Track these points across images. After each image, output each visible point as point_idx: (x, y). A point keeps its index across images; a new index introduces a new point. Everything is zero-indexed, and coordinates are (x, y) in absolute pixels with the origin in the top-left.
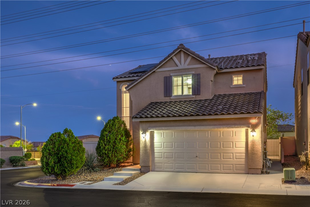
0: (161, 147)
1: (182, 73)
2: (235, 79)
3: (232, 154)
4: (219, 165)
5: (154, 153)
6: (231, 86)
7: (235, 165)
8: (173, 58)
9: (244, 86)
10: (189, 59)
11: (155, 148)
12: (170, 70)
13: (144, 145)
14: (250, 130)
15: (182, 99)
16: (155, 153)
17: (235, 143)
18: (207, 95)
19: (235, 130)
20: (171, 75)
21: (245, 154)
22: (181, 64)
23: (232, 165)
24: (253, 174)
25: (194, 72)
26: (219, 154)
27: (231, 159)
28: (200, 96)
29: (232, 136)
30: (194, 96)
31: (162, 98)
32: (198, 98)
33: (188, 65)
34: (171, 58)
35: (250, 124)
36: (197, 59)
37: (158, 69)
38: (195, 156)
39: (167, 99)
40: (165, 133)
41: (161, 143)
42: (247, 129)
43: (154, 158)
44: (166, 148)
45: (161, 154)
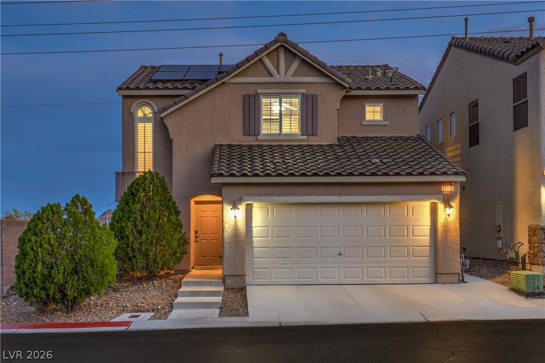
0: (268, 237)
1: (282, 90)
2: (369, 109)
3: (406, 248)
4: (383, 269)
5: (253, 248)
6: (364, 123)
7: (413, 267)
8: (263, 60)
9: (387, 123)
10: (295, 65)
11: (254, 239)
12: (256, 82)
13: (233, 232)
14: (441, 206)
15: (281, 141)
16: (255, 249)
17: (413, 228)
18: (327, 136)
19: (411, 204)
20: (258, 92)
21: (430, 249)
22: (278, 73)
23: (406, 269)
24: (445, 283)
25: (304, 91)
26: (383, 248)
27: (406, 257)
28: (316, 137)
29: (406, 215)
30: (305, 137)
31: (238, 137)
32: (314, 141)
33: (294, 75)
34: (260, 60)
35: (441, 192)
36: (310, 65)
37: (233, 77)
38: (337, 253)
39: (250, 141)
40: (275, 208)
41: (267, 228)
42: (435, 203)
43: (253, 258)
44: (276, 237)
45: (268, 249)
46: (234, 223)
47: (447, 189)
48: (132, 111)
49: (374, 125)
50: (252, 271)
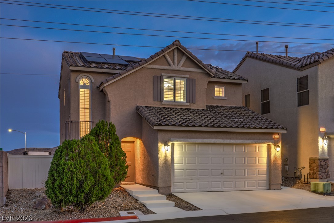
0: (183, 163)
1: (175, 74)
2: (217, 89)
3: (255, 170)
4: (244, 182)
5: (174, 170)
6: (214, 98)
7: (258, 181)
8: (165, 55)
9: (226, 98)
10: (184, 59)
11: (175, 164)
12: (161, 68)
13: (164, 160)
14: (273, 147)
15: (175, 105)
16: (176, 171)
17: (258, 159)
18: (200, 104)
19: (257, 145)
20: (162, 75)
21: (267, 170)
22: (174, 64)
23: (255, 182)
24: (274, 189)
25: (188, 76)
26: (244, 170)
27: (255, 175)
28: (194, 104)
29: (255, 151)
30: (188, 104)
31: (151, 102)
32: (194, 107)
33: (182, 66)
34: (164, 56)
35: (273, 139)
36: (192, 61)
37: (149, 64)
38: (220, 173)
39: (157, 105)
40: (187, 146)
41: (182, 158)
42: (269, 145)
43: (174, 176)
44: (187, 163)
45: (182, 171)
46: (165, 154)
47: (276, 137)
48: (77, 81)
49: (219, 99)
50: (174, 184)
